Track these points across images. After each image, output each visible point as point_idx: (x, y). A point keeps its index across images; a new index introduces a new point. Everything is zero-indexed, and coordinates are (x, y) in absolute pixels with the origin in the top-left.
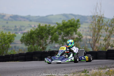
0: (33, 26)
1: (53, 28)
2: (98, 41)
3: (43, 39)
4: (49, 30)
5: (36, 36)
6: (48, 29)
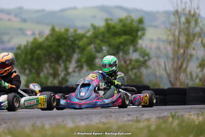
0: (29, 33)
2: (186, 68)
3: (61, 62)
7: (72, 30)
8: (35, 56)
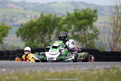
0: (28, 16)
1: (60, 19)
4: (54, 22)
5: (37, 30)
6: (53, 20)
7: (53, 15)
8: (32, 30)
